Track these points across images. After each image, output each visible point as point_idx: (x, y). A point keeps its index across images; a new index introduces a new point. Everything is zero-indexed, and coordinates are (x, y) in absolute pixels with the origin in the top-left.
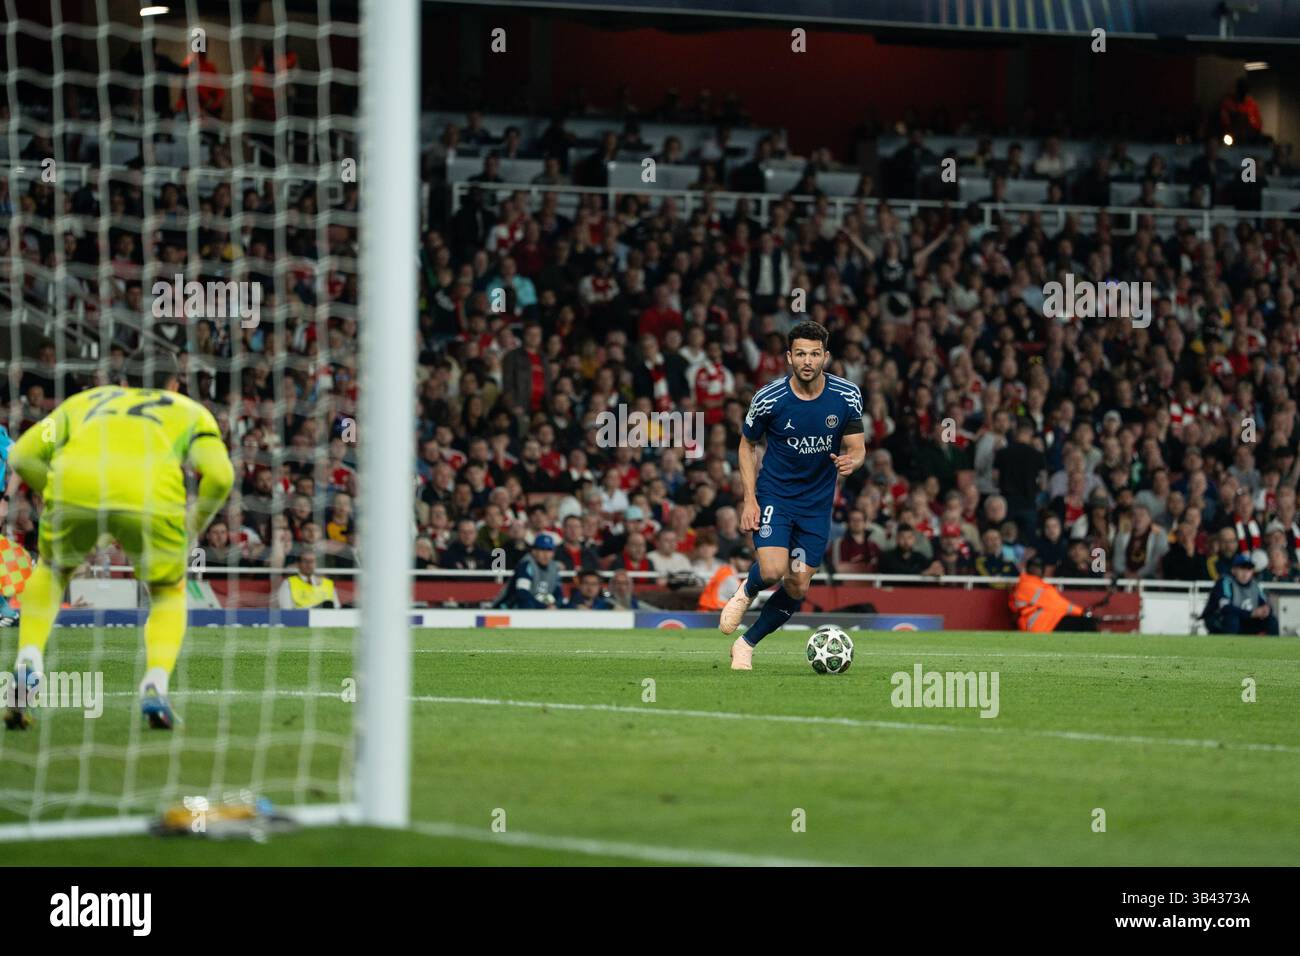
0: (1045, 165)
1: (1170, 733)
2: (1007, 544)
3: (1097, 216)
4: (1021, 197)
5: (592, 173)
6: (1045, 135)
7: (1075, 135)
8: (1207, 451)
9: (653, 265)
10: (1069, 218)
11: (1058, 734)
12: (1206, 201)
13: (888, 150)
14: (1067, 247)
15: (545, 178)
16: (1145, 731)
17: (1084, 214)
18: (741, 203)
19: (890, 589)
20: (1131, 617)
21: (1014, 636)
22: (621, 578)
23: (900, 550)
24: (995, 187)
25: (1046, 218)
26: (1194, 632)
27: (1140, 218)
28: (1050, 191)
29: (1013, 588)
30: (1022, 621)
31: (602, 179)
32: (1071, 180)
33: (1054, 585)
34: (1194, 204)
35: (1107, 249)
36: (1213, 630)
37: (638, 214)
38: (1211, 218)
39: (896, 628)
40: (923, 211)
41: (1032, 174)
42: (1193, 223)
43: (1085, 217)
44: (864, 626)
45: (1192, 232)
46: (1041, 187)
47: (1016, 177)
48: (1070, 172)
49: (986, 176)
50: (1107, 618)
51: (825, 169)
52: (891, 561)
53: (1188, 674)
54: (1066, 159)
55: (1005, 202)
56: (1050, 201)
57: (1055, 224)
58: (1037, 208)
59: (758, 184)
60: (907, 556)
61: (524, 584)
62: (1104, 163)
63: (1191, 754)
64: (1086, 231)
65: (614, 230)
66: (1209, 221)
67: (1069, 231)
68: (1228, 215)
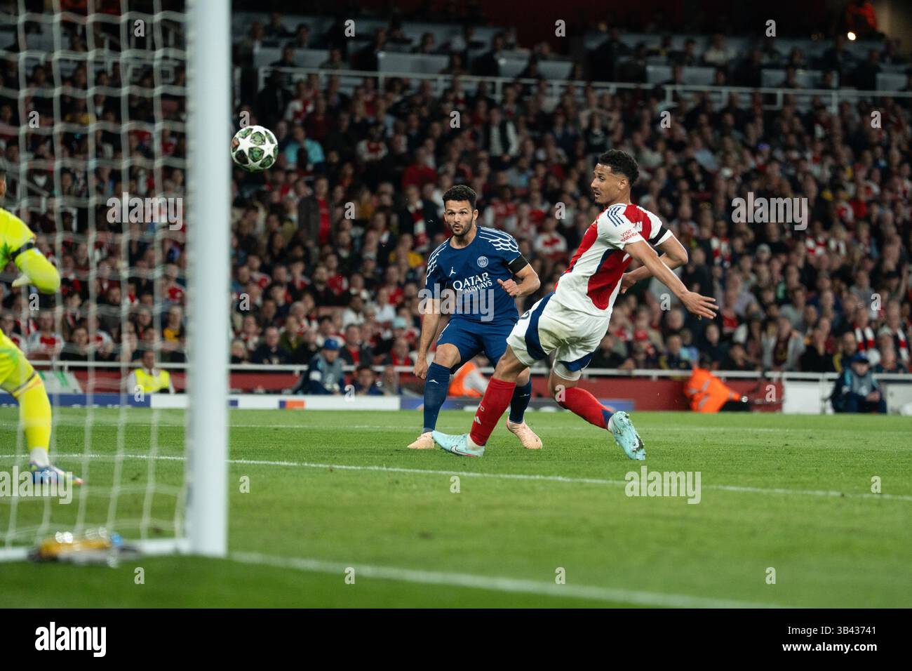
0: (713, 56)
1: (804, 486)
2: (685, 346)
3: (752, 95)
4: (694, 81)
5: (367, 61)
6: (712, 32)
7: (736, 33)
8: (834, 275)
9: (414, 132)
10: (730, 95)
11: (721, 487)
12: (834, 83)
13: (593, 44)
14: (729, 119)
15: (330, 64)
16: (785, 485)
17: (742, 93)
18: (481, 85)
20: (777, 400)
21: (688, 416)
22: (390, 372)
24: (674, 73)
25: (713, 97)
26: (824, 411)
27: (785, 96)
28: (716, 76)
29: (688, 379)
30: (694, 405)
31: (373, 65)
32: (732, 67)
33: (719, 378)
34: (825, 85)
35: (760, 121)
36: (838, 409)
37: (401, 92)
38: (839, 96)
40: (620, 92)
41: (703, 63)
42: (825, 100)
43: (743, 95)
45: (823, 107)
46: (709, 73)
47: (690, 64)
48: (731, 61)
49: (667, 64)
50: (758, 402)
51: (544, 58)
53: (819, 443)
54: (729, 51)
55: (683, 84)
56: (716, 84)
57: (720, 101)
58: (705, 88)
59: (494, 70)
60: (607, 355)
61: (315, 376)
62: (757, 54)
63: (820, 501)
64: (743, 106)
65: (383, 105)
66: (837, 98)
67: (731, 107)
68: (851, 94)
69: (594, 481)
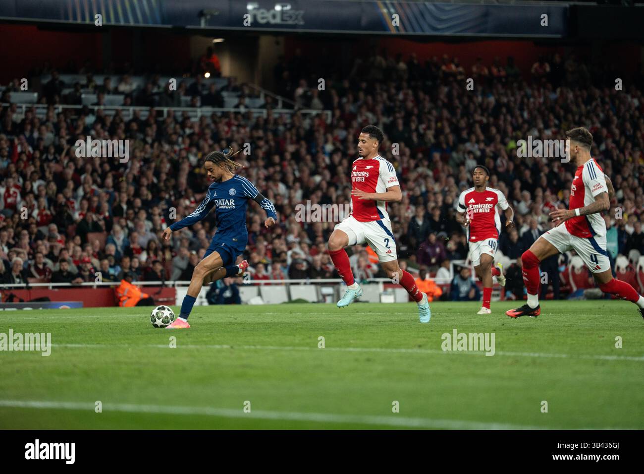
0: (123, 87)
1: (206, 343)
2: (111, 266)
3: (150, 111)
4: (112, 103)
6: (122, 73)
7: (136, 74)
10: (135, 113)
11: (155, 345)
12: (198, 104)
13: (45, 81)
14: (134, 126)
16: (194, 343)
17: (141, 110)
19: (56, 290)
20: (172, 299)
23: (61, 271)
24: (99, 98)
25: (124, 113)
26: (201, 303)
27: (169, 112)
28: (125, 98)
29: (117, 287)
30: (120, 303)
32: (135, 94)
34: (193, 105)
35: (154, 127)
36: (210, 303)
38: (202, 111)
39: (61, 307)
40: (65, 110)
41: (116, 92)
42: (190, 114)
43: (143, 112)
44: (44, 307)
45: (189, 118)
46: (121, 98)
47: (109, 93)
48: (134, 91)
49: (94, 93)
50: (161, 300)
52: (57, 276)
53: (207, 320)
54: (132, 85)
55: (104, 105)
56: (125, 104)
57: (128, 115)
58: (120, 108)
60: (65, 274)
62: (150, 86)
63: (219, 351)
64: (143, 118)
66: (200, 112)
67: (136, 118)
68: (208, 110)
69: (73, 345)
